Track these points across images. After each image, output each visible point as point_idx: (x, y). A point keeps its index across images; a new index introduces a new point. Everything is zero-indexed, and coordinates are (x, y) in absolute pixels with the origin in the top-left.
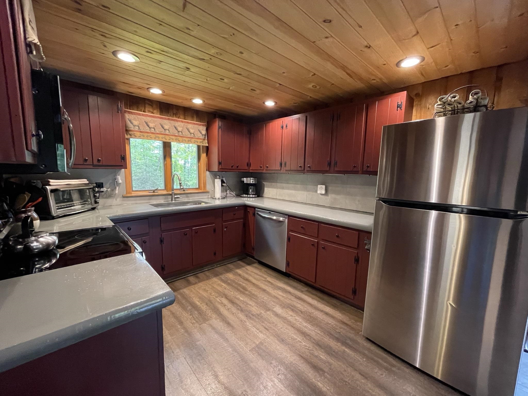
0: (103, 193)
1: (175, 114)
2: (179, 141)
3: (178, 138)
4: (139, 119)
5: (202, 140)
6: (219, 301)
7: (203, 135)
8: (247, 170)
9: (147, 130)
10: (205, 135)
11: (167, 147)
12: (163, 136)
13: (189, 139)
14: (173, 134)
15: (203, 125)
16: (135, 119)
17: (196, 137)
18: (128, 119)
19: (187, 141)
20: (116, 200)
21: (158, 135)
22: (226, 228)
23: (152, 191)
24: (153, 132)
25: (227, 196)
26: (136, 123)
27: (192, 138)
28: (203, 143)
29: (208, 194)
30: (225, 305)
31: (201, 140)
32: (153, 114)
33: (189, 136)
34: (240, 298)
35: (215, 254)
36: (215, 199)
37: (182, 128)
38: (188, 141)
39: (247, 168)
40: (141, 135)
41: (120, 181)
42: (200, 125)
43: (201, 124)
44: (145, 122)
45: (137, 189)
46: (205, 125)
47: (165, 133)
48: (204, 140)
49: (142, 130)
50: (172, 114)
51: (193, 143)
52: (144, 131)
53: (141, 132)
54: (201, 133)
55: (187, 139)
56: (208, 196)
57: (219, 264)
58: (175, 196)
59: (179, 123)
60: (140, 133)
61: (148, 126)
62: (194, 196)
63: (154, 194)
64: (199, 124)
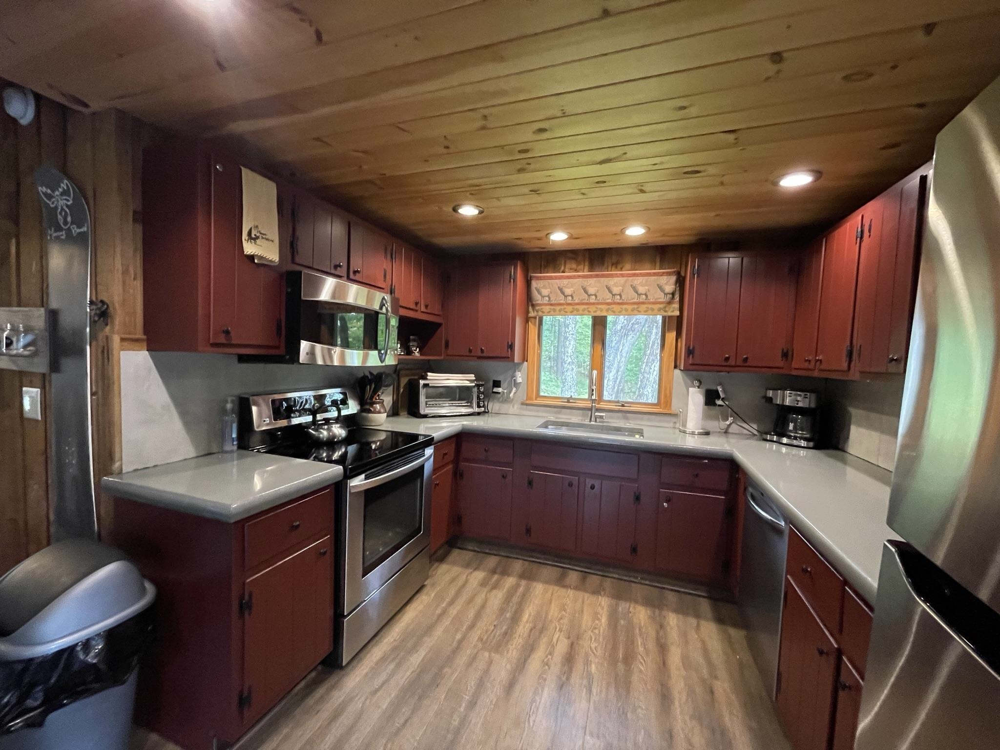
0: (499, 396)
1: (616, 265)
2: (614, 312)
3: (613, 306)
4: (551, 286)
5: (664, 305)
6: (555, 640)
7: (666, 294)
8: (782, 368)
9: (561, 300)
10: (673, 294)
11: (599, 324)
12: (586, 307)
13: (636, 306)
14: (603, 301)
15: (669, 274)
16: (544, 287)
17: (651, 300)
18: (536, 288)
19: (630, 310)
20: (513, 407)
21: (577, 307)
22: (668, 501)
23: (566, 401)
24: (570, 302)
25: (730, 430)
26: (545, 292)
27: (643, 303)
28: (665, 311)
29: (674, 419)
30: (551, 654)
31: (662, 306)
32: (578, 272)
33: (635, 300)
34: (593, 666)
35: (634, 550)
36: (684, 432)
37: (621, 288)
38: (633, 310)
39: (781, 363)
40: (551, 309)
41: (519, 380)
42: (662, 274)
43: (664, 273)
44: (559, 288)
45: (546, 394)
46: (674, 272)
47: (588, 301)
48: (669, 303)
49: (553, 302)
50: (610, 265)
51: (642, 313)
52: (556, 302)
53: (551, 305)
54: (662, 290)
55: (630, 307)
56: (675, 423)
57: (650, 581)
58: (596, 414)
59: (616, 279)
60: (550, 307)
61: (563, 293)
62: (642, 419)
63: (568, 405)
64: (659, 273)
